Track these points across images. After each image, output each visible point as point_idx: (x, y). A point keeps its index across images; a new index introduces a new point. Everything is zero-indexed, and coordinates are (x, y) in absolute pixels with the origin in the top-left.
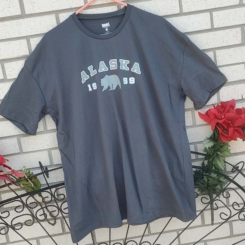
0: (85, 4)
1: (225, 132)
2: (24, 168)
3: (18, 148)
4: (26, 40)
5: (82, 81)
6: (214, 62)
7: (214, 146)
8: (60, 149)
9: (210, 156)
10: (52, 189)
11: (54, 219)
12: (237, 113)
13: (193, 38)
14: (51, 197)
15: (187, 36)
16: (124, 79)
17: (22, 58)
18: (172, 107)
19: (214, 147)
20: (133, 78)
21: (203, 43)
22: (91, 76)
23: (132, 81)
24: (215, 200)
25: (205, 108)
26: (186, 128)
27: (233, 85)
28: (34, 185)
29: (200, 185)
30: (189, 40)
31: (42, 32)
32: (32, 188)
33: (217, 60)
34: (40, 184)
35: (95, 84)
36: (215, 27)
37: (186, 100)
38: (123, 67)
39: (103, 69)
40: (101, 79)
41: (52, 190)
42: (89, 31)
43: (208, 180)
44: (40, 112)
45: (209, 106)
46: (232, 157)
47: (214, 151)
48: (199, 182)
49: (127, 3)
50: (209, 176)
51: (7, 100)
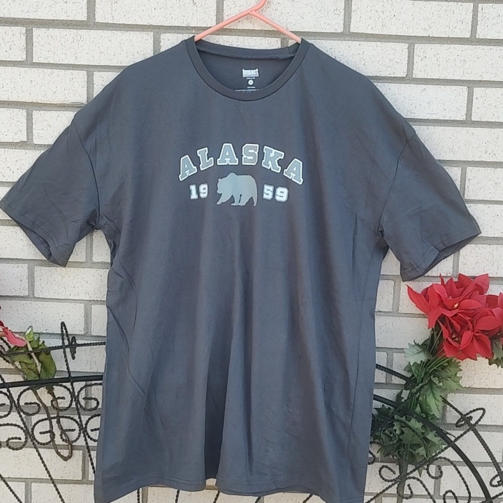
0: (217, 24)
1: (455, 338)
2: (30, 329)
3: (27, 286)
4: (85, 72)
5: (180, 176)
6: (459, 189)
7: (429, 364)
8: (108, 305)
9: (416, 382)
10: (75, 384)
11: (70, 447)
12: (488, 304)
13: (423, 133)
14: (70, 399)
15: (413, 127)
16: (266, 187)
17: (72, 108)
18: (354, 263)
19: (427, 365)
20: (285, 191)
21: (443, 146)
22: (202, 169)
23: (282, 194)
24: (410, 478)
25: (423, 281)
26: (375, 313)
27: (490, 245)
28: (41, 367)
29: (382, 439)
30: (416, 134)
31: (121, 63)
32: (36, 372)
33: (466, 188)
34: (56, 368)
35: (205, 186)
36: (474, 118)
37: (386, 256)
38: (270, 163)
39: (228, 160)
40: (219, 179)
41: (74, 386)
42: (213, 78)
43: (402, 433)
44: (83, 222)
45: (433, 278)
46: (462, 394)
47: (425, 374)
48: (382, 432)
49: (303, 37)
50: (405, 423)
51: (24, 186)
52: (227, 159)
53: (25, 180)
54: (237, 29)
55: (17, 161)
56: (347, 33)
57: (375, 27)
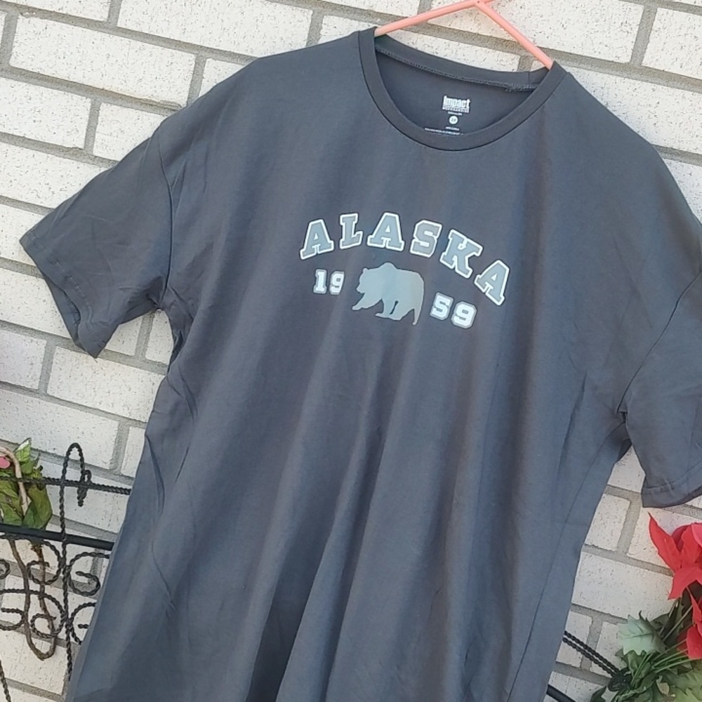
0: (418, 14)
2: (27, 443)
3: (39, 374)
4: (193, 57)
5: (302, 251)
7: (658, 657)
8: (147, 432)
9: (628, 682)
10: (69, 547)
14: (57, 568)
16: (440, 298)
17: (162, 110)
18: (564, 457)
19: (655, 659)
20: (471, 310)
22: (342, 247)
25: (681, 513)
26: (584, 548)
28: (29, 507)
31: (251, 52)
32: (20, 512)
35: (341, 276)
37: (624, 457)
38: (455, 259)
40: (365, 270)
41: (67, 549)
42: (392, 102)
44: (135, 293)
47: (648, 673)
51: (63, 217)
52: (385, 239)
53: (66, 209)
54: (450, 29)
55: (62, 176)
56: (636, 66)
57: (687, 64)
